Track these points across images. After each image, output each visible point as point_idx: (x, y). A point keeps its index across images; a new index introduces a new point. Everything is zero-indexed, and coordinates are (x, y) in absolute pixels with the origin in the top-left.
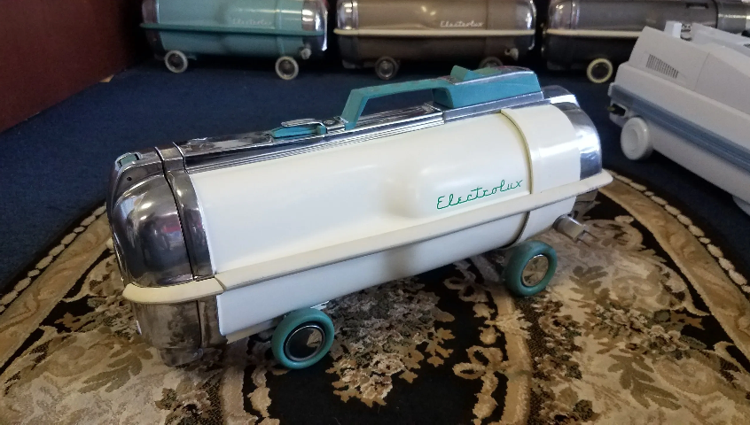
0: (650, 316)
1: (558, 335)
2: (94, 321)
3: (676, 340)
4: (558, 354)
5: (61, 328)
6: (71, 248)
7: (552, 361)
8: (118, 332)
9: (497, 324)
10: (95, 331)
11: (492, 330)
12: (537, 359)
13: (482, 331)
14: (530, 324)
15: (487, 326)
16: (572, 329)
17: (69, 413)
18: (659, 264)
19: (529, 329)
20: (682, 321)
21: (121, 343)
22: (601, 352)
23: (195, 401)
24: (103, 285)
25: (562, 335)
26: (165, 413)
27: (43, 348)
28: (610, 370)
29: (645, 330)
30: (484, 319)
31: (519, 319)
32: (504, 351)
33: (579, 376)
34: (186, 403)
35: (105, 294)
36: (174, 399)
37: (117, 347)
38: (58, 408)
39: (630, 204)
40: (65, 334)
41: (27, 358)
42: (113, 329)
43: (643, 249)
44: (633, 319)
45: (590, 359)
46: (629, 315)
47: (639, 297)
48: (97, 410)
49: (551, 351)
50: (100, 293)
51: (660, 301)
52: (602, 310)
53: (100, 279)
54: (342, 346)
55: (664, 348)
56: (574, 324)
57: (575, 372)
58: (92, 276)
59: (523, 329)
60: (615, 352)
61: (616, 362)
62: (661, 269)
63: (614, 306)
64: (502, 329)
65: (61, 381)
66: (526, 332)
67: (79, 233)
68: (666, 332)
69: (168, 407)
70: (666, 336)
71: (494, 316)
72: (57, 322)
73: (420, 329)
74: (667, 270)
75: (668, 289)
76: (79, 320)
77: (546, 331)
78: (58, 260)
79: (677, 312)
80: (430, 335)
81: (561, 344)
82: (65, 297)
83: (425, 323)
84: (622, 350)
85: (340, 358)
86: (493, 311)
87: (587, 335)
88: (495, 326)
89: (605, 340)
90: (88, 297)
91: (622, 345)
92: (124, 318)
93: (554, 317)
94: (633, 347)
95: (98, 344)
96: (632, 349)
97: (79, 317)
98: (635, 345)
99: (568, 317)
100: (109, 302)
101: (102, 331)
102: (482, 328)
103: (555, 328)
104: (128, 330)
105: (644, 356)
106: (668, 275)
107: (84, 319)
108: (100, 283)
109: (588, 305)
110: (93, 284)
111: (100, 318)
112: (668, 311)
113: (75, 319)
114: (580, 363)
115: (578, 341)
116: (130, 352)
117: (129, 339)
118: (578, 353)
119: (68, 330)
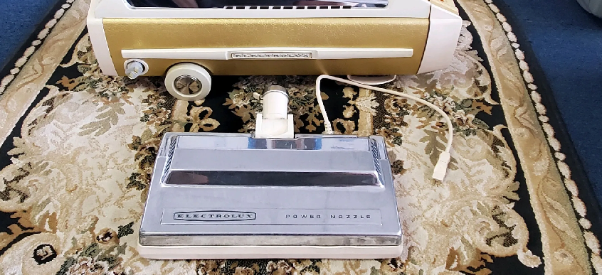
0: (459, 102)
1: (394, 113)
2: (84, 83)
3: (470, 122)
4: (391, 128)
5: (61, 88)
6: (61, 22)
7: (386, 132)
8: (101, 93)
9: (356, 103)
10: (85, 91)
11: (352, 108)
12: (377, 130)
13: (345, 109)
14: (378, 105)
15: (349, 105)
16: (404, 109)
17: (73, 148)
18: (477, 62)
19: (377, 108)
20: (478, 107)
21: (103, 101)
22: (419, 127)
23: (154, 146)
24: (88, 55)
25: (397, 114)
26: (135, 152)
27: (50, 102)
28: (422, 140)
29: (452, 113)
30: (348, 99)
31: (372, 100)
32: (356, 123)
33: (400, 144)
34: (148, 146)
35: (89, 62)
36: (139, 143)
37: (101, 104)
38: (65, 145)
39: (472, 10)
40: (65, 92)
41: (40, 110)
42: (97, 91)
43: (470, 50)
44: (446, 104)
45: (411, 132)
46: (445, 101)
47: (456, 88)
48: (90, 148)
49: (387, 125)
50: (86, 60)
51: (469, 91)
52: (428, 96)
53: (85, 50)
54: (250, 113)
55: (461, 127)
56: (406, 106)
57: (398, 140)
58: (79, 47)
59: (373, 108)
60: (428, 128)
61: (427, 135)
62: (477, 67)
63: (436, 94)
64: (358, 107)
65: (66, 127)
66: (374, 110)
67: (66, 10)
68: (465, 115)
69: (135, 148)
70: (465, 118)
71: (355, 98)
72: (58, 82)
73: (304, 104)
74: (481, 68)
75: (477, 82)
76: (73, 82)
77: (388, 110)
78: (53, 32)
79: (478, 101)
80: (311, 109)
81: (395, 121)
82: (61, 63)
83: (308, 100)
84: (432, 127)
85: (248, 122)
86: (355, 94)
87: (413, 114)
88: (354, 105)
89: (424, 119)
90: (77, 64)
91: (434, 123)
92: (104, 83)
93: (395, 100)
94: (441, 125)
95: (87, 101)
96: (440, 127)
97: (74, 79)
98: (442, 123)
99: (404, 100)
100: (93, 69)
101: (90, 92)
102: (345, 106)
103: (394, 108)
104: (107, 92)
105: (446, 132)
106: (480, 73)
107: (77, 81)
108: (85, 53)
109: (420, 92)
110: (80, 54)
111: (87, 82)
112: (472, 100)
113: (71, 80)
114: (403, 135)
115: (406, 119)
116: (110, 108)
117: (108, 98)
118: (404, 127)
119: (67, 89)
